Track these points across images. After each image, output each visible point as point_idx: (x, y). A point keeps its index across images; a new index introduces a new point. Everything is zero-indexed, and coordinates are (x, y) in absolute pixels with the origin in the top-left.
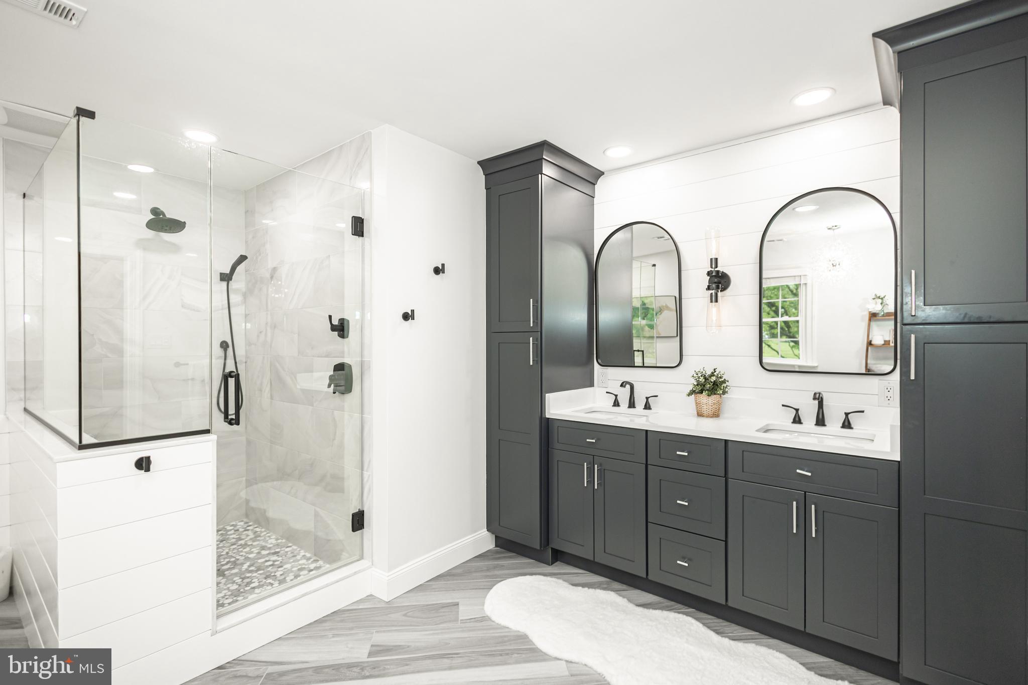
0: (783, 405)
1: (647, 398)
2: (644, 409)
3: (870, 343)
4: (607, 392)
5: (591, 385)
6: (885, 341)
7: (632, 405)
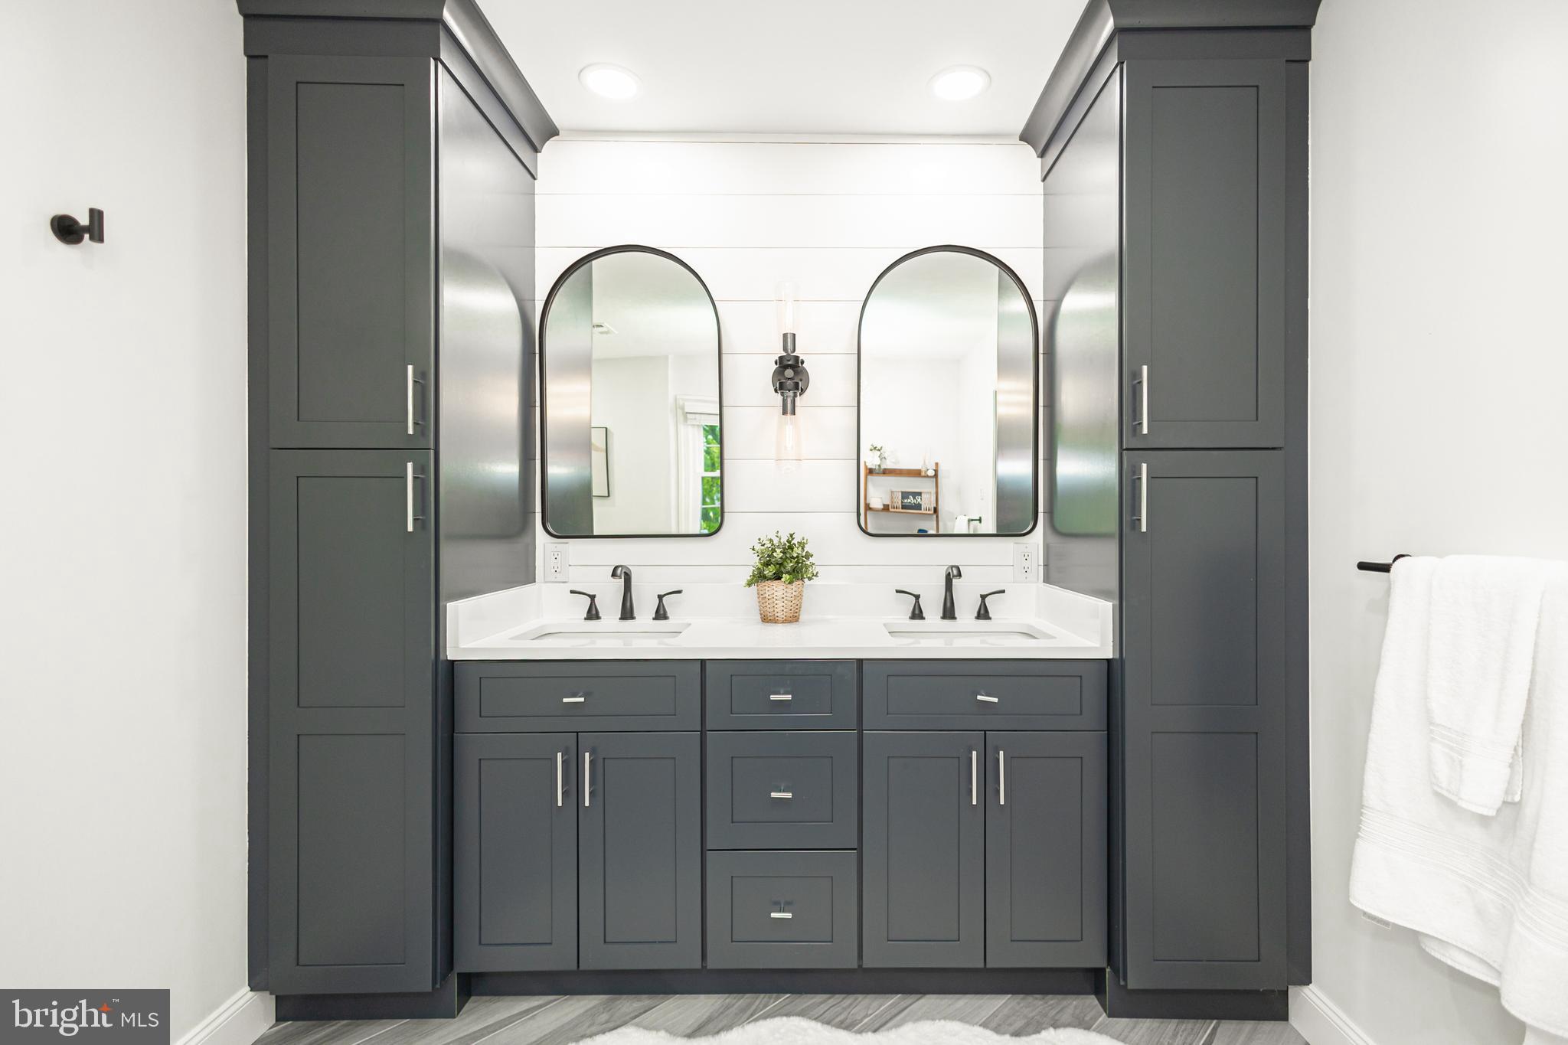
0: (897, 591)
1: (660, 597)
2: (654, 619)
3: (868, 508)
4: (572, 592)
5: (530, 578)
6: (884, 505)
7: (627, 613)
